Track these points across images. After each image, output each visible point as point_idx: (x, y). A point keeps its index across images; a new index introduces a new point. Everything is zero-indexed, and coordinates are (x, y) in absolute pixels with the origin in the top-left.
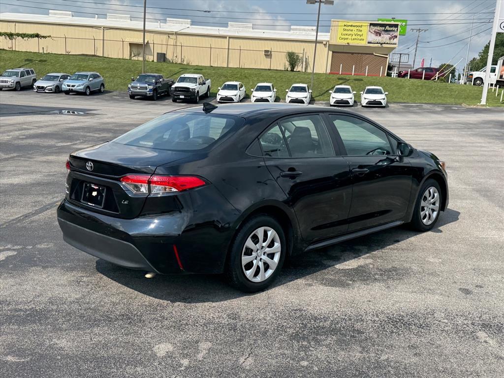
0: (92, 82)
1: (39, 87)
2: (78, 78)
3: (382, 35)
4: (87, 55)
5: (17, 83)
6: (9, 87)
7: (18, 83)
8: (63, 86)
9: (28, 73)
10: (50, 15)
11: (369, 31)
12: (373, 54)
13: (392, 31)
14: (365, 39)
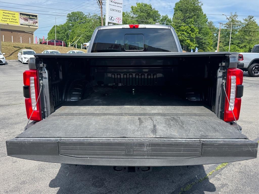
11: (20, 17)
12: (24, 31)
13: (34, 19)
14: (18, 23)
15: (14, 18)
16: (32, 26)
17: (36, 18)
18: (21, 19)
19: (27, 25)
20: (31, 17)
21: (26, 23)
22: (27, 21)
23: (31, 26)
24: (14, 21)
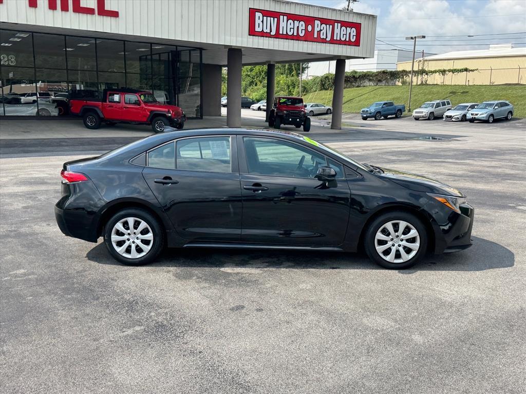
0: (497, 110)
1: (447, 116)
2: (485, 107)
4: (510, 84)
5: (430, 113)
6: (423, 117)
7: (432, 113)
8: (468, 115)
9: (444, 104)
10: (491, 49)
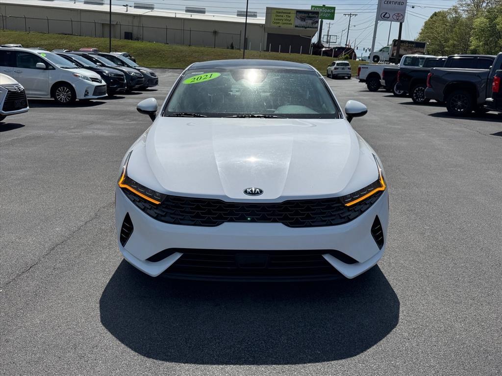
3: (306, 21)
11: (296, 17)
12: (299, 36)
13: (314, 17)
14: (293, 24)
15: (288, 18)
16: (310, 27)
17: (317, 16)
18: (296, 19)
19: (303, 27)
20: (311, 15)
21: (303, 23)
22: (305, 21)
23: (308, 27)
24: (288, 22)
